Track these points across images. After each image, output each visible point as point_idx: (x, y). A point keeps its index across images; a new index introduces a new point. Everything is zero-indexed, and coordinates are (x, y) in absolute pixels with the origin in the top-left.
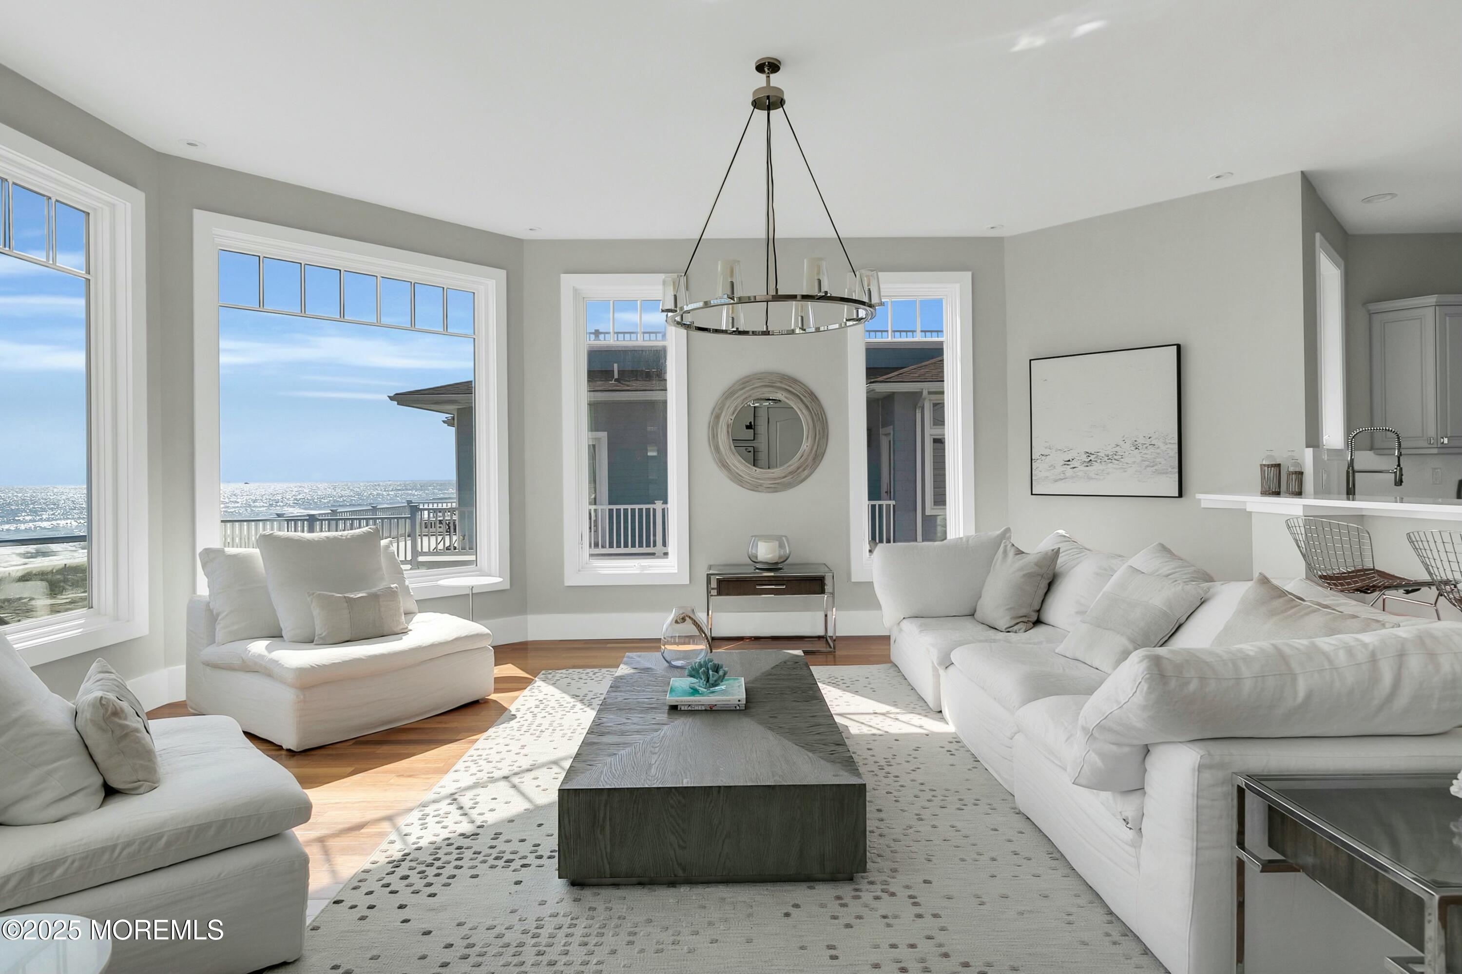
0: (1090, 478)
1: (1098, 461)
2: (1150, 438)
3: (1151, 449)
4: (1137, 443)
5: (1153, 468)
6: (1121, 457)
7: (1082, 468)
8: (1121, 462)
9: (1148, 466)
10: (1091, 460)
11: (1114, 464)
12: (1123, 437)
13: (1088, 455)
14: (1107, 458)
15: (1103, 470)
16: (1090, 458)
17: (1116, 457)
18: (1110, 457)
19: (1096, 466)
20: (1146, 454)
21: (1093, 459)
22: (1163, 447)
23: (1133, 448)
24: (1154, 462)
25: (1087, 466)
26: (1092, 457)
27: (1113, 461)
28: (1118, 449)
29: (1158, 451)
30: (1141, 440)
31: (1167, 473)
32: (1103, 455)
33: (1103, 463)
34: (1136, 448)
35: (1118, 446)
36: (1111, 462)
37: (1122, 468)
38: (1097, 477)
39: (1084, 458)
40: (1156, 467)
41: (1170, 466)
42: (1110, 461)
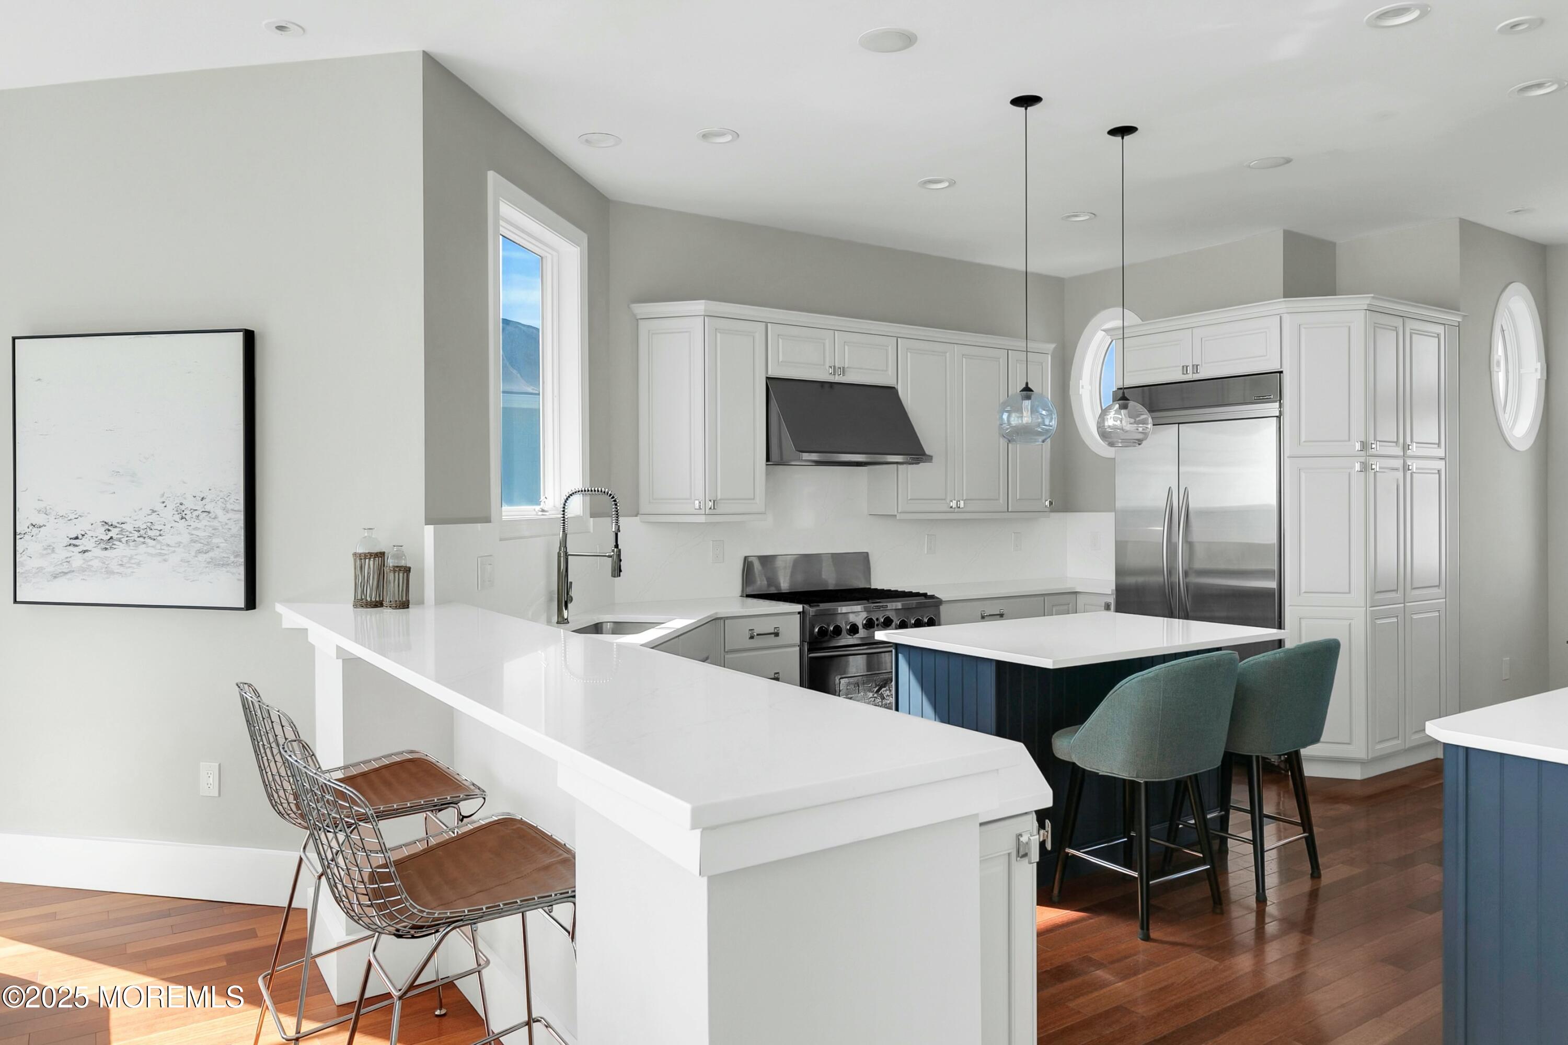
0: (110, 573)
1: (124, 540)
2: (202, 499)
3: (205, 521)
4: (183, 508)
5: (205, 556)
6: (158, 533)
7: (98, 552)
8: (159, 542)
9: (200, 551)
10: (111, 538)
11: (148, 547)
12: (163, 495)
13: (107, 527)
14: (137, 534)
15: (131, 558)
16: (110, 534)
17: (150, 533)
18: (142, 532)
19: (121, 550)
20: (196, 529)
21: (115, 537)
22: (223, 517)
23: (177, 517)
24: (208, 544)
25: (106, 549)
26: (114, 533)
27: (147, 540)
28: (153, 518)
29: (215, 523)
30: (189, 504)
31: (228, 565)
32: (131, 529)
33: (132, 544)
34: (182, 518)
35: (154, 511)
36: (144, 543)
37: (160, 554)
38: (121, 569)
39: (101, 533)
40: (211, 554)
41: (234, 552)
42: (141, 539)
